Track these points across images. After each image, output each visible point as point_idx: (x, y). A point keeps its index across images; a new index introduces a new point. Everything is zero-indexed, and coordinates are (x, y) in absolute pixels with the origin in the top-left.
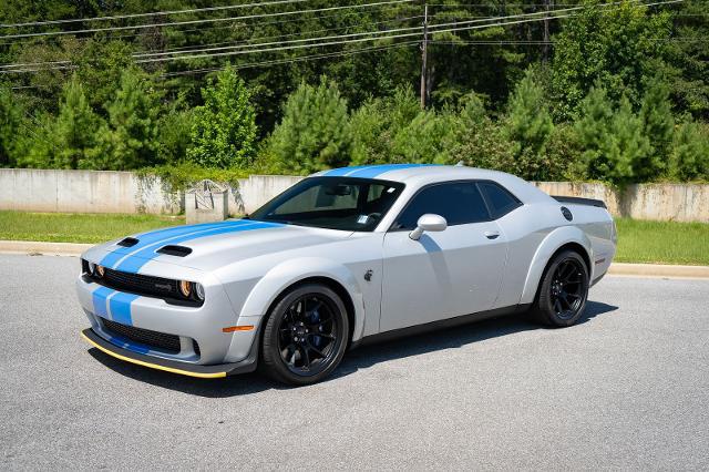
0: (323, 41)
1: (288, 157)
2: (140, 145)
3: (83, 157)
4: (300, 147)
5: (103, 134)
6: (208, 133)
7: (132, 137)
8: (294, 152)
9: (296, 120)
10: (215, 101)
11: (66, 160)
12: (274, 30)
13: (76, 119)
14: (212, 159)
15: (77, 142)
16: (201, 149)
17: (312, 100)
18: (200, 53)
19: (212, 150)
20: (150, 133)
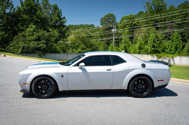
1: (188, 52)
2: (154, 49)
3: (141, 52)
5: (146, 47)
6: (170, 47)
7: (152, 47)
11: (138, 52)
13: (140, 44)
14: (171, 52)
15: (140, 48)
16: (168, 50)
19: (171, 50)
20: (156, 47)
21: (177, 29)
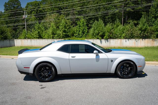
0: (104, 12)
1: (93, 35)
2: (65, 34)
3: (54, 37)
4: (95, 33)
5: (58, 32)
6: (78, 31)
7: (64, 32)
8: (94, 34)
9: (94, 28)
10: (80, 25)
11: (51, 37)
12: (95, 10)
13: (53, 29)
14: (79, 36)
15: (53, 34)
16: (77, 34)
17: (97, 24)
18: (81, 16)
19: (79, 34)
20: (67, 31)
21: (78, 16)
